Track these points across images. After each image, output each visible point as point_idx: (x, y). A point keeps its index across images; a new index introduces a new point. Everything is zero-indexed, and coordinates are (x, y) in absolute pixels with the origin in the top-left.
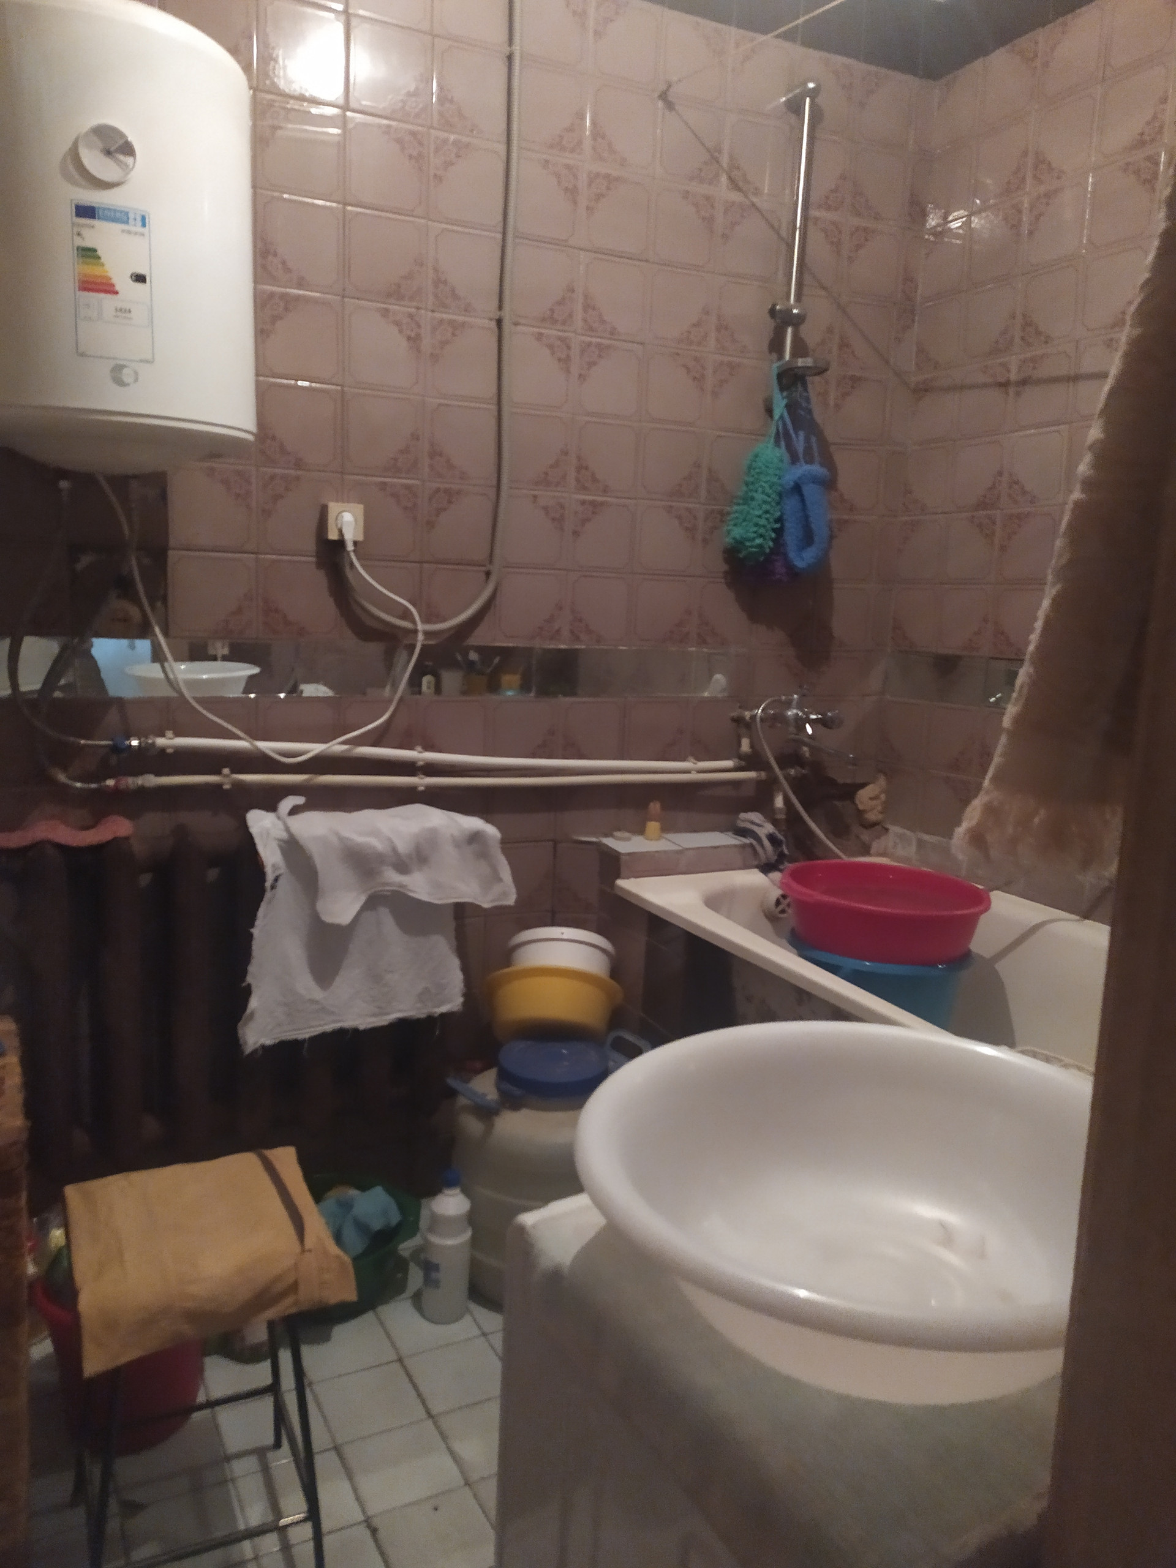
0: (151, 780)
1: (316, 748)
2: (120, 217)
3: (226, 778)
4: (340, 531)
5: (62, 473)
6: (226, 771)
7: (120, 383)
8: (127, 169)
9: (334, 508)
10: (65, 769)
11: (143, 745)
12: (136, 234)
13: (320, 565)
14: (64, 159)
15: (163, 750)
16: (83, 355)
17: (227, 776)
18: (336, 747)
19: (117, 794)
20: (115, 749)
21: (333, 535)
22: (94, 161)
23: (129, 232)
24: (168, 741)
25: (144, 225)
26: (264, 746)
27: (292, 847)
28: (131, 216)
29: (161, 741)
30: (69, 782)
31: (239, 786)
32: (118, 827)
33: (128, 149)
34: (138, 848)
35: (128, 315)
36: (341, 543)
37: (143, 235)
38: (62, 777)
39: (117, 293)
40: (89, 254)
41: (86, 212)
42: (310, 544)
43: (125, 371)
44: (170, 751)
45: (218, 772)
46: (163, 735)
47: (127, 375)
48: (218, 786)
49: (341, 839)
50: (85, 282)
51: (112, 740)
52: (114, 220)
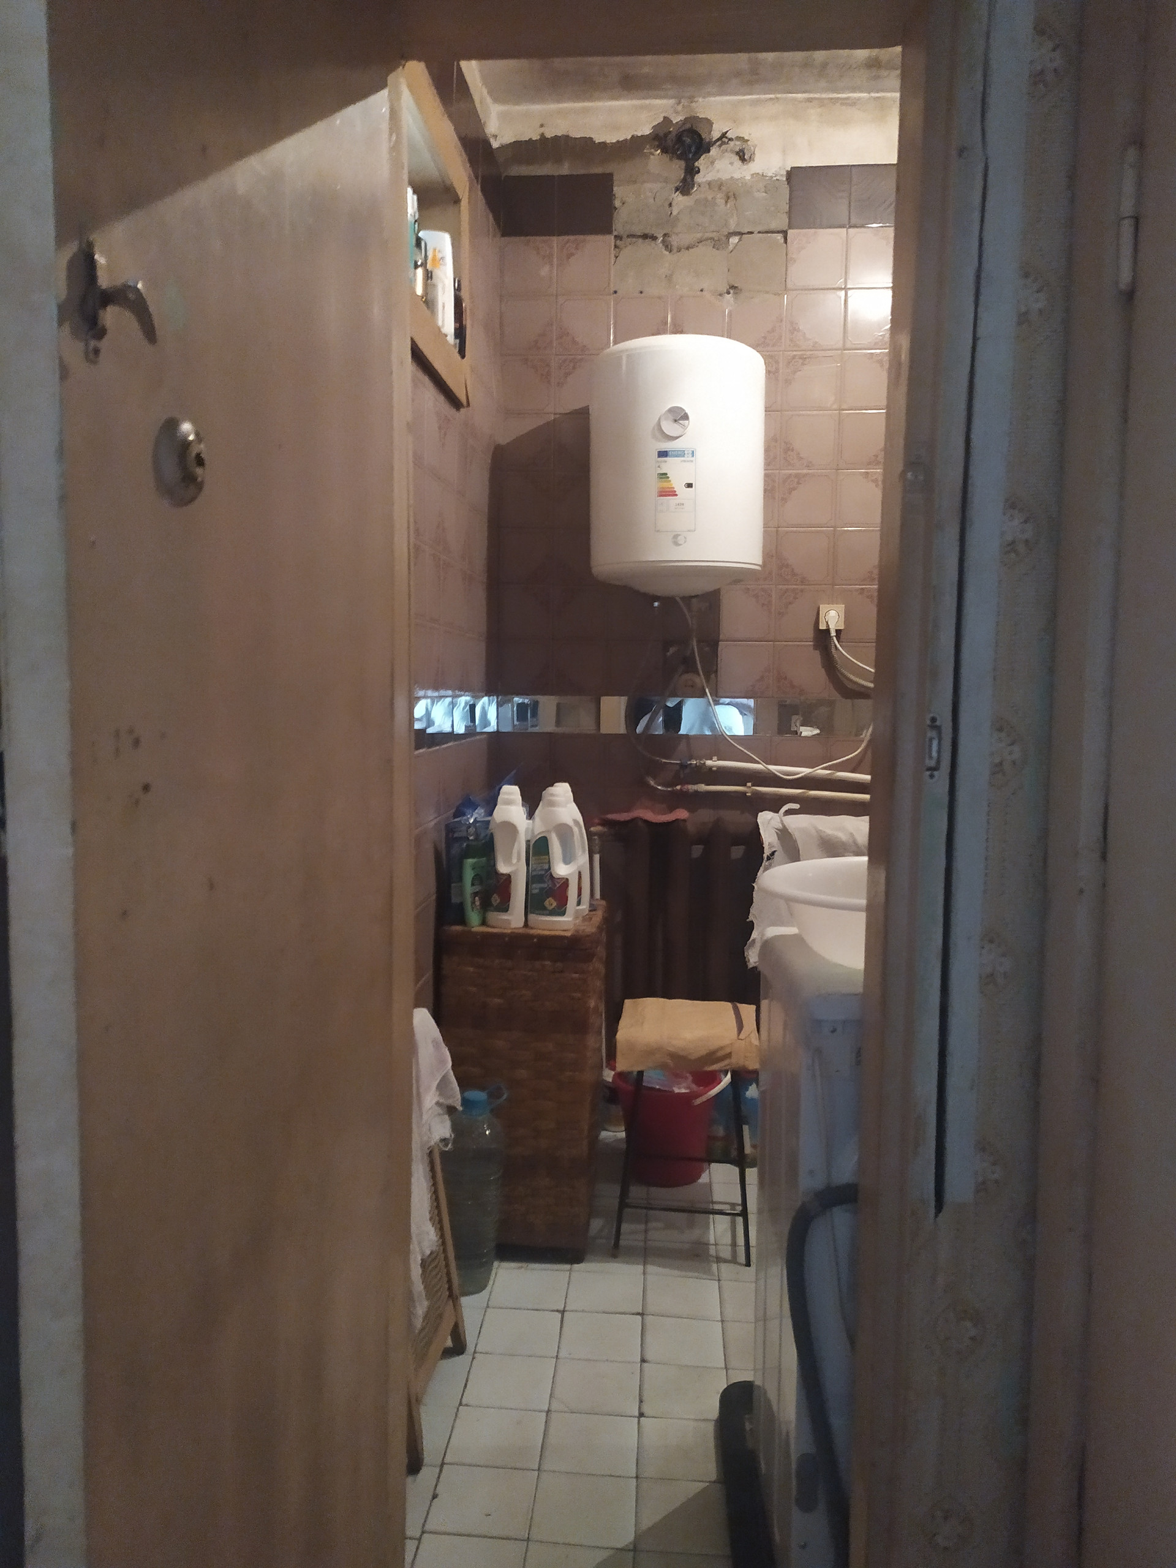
0: (703, 787)
1: (804, 771)
2: (680, 454)
3: (748, 789)
4: (828, 625)
5: (656, 598)
6: (749, 784)
7: (676, 544)
8: (684, 427)
9: (823, 608)
10: (654, 778)
11: (698, 764)
12: (688, 461)
13: (816, 647)
14: (654, 429)
15: (710, 768)
16: (658, 531)
17: (750, 787)
18: (820, 772)
19: (684, 794)
20: (683, 766)
21: (822, 627)
22: (669, 428)
23: (685, 461)
24: (713, 763)
25: (693, 456)
26: (773, 768)
27: (784, 834)
28: (686, 452)
29: (709, 763)
30: (656, 786)
31: (757, 794)
32: (682, 814)
33: (686, 417)
34: (691, 828)
35: (682, 506)
36: (827, 631)
37: (692, 461)
38: (652, 783)
39: (676, 495)
40: (664, 476)
41: (663, 454)
42: (810, 634)
43: (679, 538)
44: (714, 769)
45: (745, 785)
46: (711, 759)
47: (680, 540)
48: (744, 793)
49: (818, 831)
50: (661, 492)
51: (680, 760)
52: (677, 456)
